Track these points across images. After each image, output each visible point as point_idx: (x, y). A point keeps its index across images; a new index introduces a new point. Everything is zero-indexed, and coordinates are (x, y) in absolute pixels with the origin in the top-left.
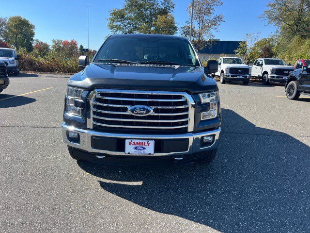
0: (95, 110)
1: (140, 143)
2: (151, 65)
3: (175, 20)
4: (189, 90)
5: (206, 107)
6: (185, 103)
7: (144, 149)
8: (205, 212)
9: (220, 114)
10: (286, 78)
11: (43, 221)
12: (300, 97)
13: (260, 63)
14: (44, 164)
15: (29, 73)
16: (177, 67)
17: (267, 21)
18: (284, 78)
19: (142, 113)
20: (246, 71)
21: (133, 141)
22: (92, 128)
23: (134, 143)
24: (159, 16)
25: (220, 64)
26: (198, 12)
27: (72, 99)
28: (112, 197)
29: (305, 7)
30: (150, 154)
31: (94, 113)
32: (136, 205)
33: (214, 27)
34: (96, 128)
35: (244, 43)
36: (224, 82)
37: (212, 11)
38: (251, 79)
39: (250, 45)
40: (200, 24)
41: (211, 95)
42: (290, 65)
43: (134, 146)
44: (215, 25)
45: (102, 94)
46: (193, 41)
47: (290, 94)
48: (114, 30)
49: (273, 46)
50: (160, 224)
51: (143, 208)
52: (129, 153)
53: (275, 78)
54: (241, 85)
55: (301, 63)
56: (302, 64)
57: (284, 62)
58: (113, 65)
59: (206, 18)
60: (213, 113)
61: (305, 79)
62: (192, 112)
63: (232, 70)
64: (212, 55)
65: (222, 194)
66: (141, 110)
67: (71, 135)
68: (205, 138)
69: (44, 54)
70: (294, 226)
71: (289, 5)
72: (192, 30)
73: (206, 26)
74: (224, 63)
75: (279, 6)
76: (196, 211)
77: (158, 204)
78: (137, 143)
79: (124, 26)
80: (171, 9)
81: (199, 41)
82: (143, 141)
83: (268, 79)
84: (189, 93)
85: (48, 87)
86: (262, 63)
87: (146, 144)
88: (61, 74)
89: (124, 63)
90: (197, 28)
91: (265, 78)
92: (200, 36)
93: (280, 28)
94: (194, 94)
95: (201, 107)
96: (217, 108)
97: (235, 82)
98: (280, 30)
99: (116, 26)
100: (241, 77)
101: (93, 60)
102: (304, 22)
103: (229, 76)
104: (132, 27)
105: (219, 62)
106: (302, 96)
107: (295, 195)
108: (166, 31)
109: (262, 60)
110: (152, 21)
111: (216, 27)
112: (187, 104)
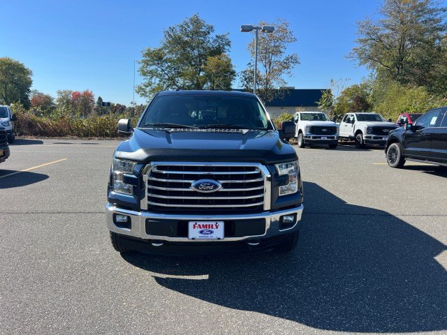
0: (150, 187)
1: (206, 225)
2: (214, 130)
3: (232, 63)
4: (263, 159)
5: (284, 180)
6: (259, 175)
7: (212, 232)
8: (289, 308)
9: (301, 189)
10: (387, 139)
11: (93, 324)
12: (406, 164)
13: (351, 119)
14: (79, 258)
15: (29, 138)
16: (245, 131)
17: (358, 61)
18: (383, 139)
19: (208, 189)
20: (333, 130)
21: (198, 223)
22: (146, 209)
23: (199, 225)
24: (209, 58)
25: (297, 121)
26: (264, 51)
27: (120, 174)
28: (173, 294)
29: (408, 42)
30: (219, 239)
31: (150, 191)
32: (205, 302)
33: (286, 71)
34: (151, 209)
35: (329, 91)
36: (303, 146)
37: (282, 50)
38: (339, 141)
39: (336, 94)
40: (267, 67)
41: (289, 166)
42: (390, 120)
43: (199, 230)
44: (288, 68)
45: (160, 168)
46: (259, 90)
47: (393, 161)
48: (148, 77)
49: (368, 95)
50: (236, 322)
51: (213, 305)
52: (193, 239)
53: (372, 139)
54: (327, 148)
55: (405, 118)
56: (407, 119)
57: (382, 118)
58: (166, 131)
59: (274, 58)
60: (293, 187)
61: (411, 139)
62: (267, 186)
63: (313, 129)
64: (285, 108)
65: (309, 286)
66: (207, 185)
67: (119, 219)
68: (285, 218)
69: (49, 112)
70: (396, 319)
71: (386, 40)
72: (257, 76)
73: (276, 70)
74: (301, 119)
75: (373, 41)
76: (278, 307)
77: (231, 300)
78: (203, 225)
79: (163, 70)
80: (226, 47)
81: (267, 90)
82: (211, 223)
83: (363, 140)
84: (263, 164)
85: (60, 158)
86: (354, 119)
87: (214, 227)
88: (75, 139)
89: (179, 128)
90: (263, 72)
91: (359, 138)
92: (267, 84)
93: (375, 71)
94: (269, 165)
95: (278, 180)
96: (297, 181)
97: (318, 145)
98: (375, 74)
99: (151, 72)
100: (326, 139)
101: (138, 124)
102: (408, 63)
103: (309, 137)
104: (173, 72)
105: (296, 119)
106: (408, 163)
107: (397, 285)
108: (220, 77)
109: (352, 115)
110: (200, 65)
111: (289, 70)
112: (261, 177)
